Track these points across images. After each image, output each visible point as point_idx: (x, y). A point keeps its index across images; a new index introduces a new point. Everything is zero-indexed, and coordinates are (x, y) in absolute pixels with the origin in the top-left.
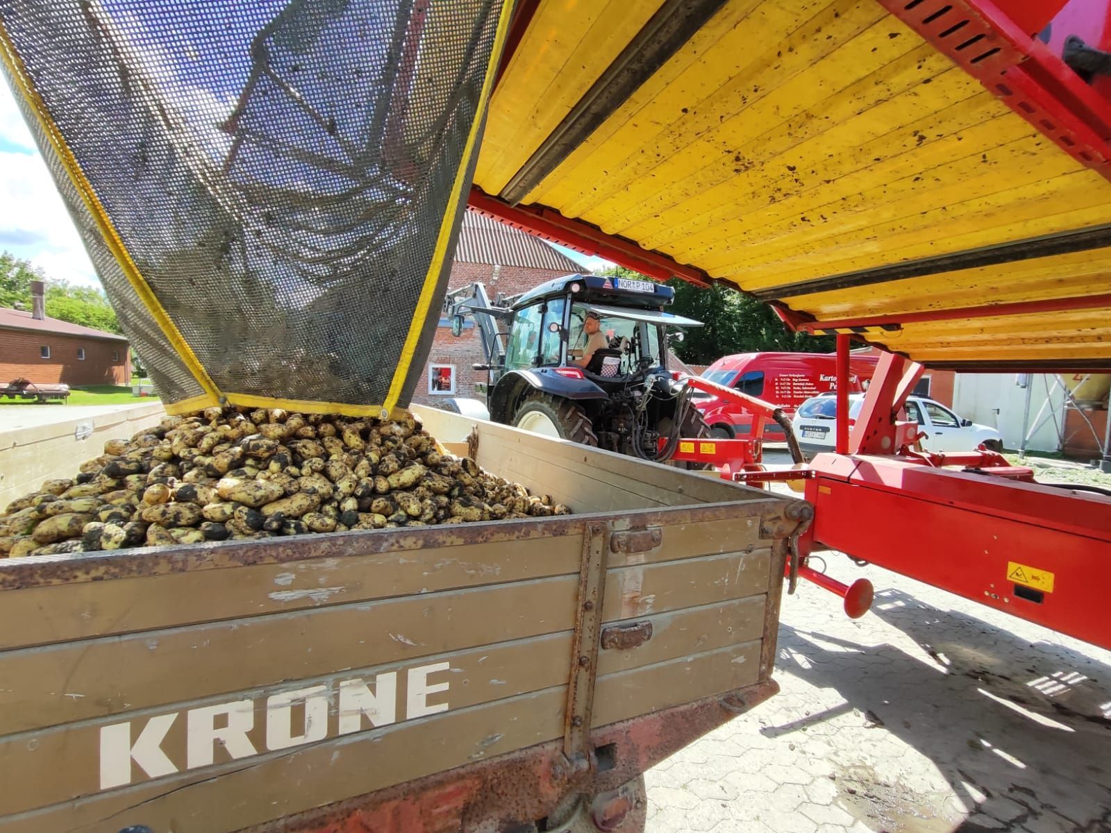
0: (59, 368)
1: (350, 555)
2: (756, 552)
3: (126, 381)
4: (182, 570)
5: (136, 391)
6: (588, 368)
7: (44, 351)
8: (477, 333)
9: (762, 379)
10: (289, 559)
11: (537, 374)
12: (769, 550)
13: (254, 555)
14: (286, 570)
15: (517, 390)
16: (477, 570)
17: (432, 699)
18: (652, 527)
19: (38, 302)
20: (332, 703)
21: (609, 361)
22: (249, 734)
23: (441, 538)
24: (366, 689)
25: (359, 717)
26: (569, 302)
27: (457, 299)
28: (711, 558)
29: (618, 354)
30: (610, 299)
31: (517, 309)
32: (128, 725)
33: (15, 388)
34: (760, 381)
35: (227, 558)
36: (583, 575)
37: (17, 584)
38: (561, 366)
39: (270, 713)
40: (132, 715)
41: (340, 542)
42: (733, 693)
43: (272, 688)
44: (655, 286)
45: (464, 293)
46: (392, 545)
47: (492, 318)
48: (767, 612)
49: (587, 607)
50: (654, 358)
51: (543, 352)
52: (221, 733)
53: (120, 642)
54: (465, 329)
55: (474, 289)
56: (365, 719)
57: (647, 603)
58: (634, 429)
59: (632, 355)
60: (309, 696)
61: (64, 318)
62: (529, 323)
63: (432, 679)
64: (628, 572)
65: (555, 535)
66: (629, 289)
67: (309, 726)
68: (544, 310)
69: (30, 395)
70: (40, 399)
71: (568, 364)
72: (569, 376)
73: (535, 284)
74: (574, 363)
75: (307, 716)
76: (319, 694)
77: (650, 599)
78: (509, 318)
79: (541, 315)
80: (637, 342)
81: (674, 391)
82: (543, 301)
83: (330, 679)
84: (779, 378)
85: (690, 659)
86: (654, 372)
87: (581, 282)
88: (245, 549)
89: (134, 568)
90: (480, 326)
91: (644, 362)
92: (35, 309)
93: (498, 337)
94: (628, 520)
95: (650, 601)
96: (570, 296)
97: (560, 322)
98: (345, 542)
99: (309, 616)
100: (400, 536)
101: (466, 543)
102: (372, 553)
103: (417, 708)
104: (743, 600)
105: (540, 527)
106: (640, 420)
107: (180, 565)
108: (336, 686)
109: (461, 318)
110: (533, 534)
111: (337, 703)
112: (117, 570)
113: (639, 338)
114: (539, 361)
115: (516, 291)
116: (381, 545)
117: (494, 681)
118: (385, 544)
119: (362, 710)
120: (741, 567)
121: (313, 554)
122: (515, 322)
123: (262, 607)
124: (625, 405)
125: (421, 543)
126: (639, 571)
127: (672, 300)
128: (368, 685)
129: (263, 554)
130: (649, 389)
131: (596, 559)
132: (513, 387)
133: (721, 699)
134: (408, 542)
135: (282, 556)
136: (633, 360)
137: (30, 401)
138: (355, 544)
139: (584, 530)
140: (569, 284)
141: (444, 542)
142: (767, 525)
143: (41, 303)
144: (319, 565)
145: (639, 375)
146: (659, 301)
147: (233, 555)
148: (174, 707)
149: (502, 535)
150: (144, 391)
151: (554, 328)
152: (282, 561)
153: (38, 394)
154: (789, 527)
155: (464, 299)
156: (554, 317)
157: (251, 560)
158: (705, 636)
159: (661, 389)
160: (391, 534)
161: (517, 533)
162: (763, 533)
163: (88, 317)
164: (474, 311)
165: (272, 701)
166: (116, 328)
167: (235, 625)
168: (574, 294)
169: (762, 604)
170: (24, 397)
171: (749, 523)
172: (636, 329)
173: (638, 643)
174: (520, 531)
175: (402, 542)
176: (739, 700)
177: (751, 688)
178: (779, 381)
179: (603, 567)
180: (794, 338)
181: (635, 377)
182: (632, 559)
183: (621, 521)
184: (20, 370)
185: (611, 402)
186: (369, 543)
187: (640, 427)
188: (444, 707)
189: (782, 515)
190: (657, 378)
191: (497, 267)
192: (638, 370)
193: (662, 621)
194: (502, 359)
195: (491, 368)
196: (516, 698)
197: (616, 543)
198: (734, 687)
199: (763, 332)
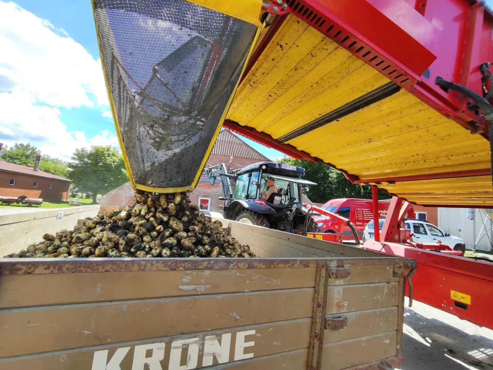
0: (40, 192)
1: (216, 269)
2: (392, 283)
3: (67, 199)
4: (144, 270)
5: (70, 203)
6: (268, 200)
7: (35, 184)
8: (221, 185)
9: (349, 210)
10: (189, 269)
11: (246, 202)
12: (397, 283)
13: (175, 265)
14: (187, 274)
15: (237, 209)
16: (270, 282)
17: (247, 350)
18: (347, 266)
19: (37, 164)
20: (201, 348)
21: (277, 198)
22: (161, 362)
23: (256, 264)
24: (217, 341)
25: (212, 357)
26: (261, 173)
27: (213, 170)
28: (372, 285)
29: (280, 195)
30: (278, 172)
31: (239, 175)
32: (107, 351)
33: (20, 199)
34: (348, 211)
35: (163, 265)
36: (317, 288)
37: (73, 271)
38: (257, 199)
39: (172, 351)
40: (110, 346)
41: (212, 262)
42: (384, 360)
43: (175, 337)
44: (297, 168)
45: (217, 168)
46: (235, 266)
47: (228, 178)
48: (398, 316)
49: (319, 306)
50: (296, 197)
51: (249, 193)
52: (149, 361)
53: (111, 305)
54: (216, 183)
55: (221, 166)
56: (215, 358)
57: (344, 306)
58: (287, 228)
59: (287, 196)
60: (191, 343)
61: (46, 171)
62: (243, 181)
63: (248, 339)
64: (336, 289)
65: (305, 267)
66: (286, 168)
67: (189, 360)
68: (250, 176)
69: (26, 203)
70: (29, 205)
71: (259, 199)
72: (261, 203)
73: (248, 165)
74: (261, 198)
75: (189, 354)
76: (195, 342)
77: (346, 304)
78: (235, 179)
79: (249, 178)
80: (289, 190)
81: (304, 212)
82: (250, 172)
83: (201, 335)
84: (357, 210)
85: (364, 339)
86: (297, 203)
87: (266, 165)
88: (171, 262)
89: (123, 267)
90: (222, 181)
91: (292, 199)
92: (35, 167)
93: (230, 187)
94: (336, 262)
95: (346, 305)
96: (261, 170)
97: (257, 181)
98: (214, 263)
99: (195, 299)
100: (238, 262)
101: (266, 267)
102: (226, 269)
103: (239, 355)
104: (387, 308)
105: (298, 262)
106: (290, 224)
107: (143, 267)
108: (203, 339)
109: (215, 178)
110: (295, 266)
111: (203, 348)
112: (116, 267)
113: (290, 189)
114: (247, 197)
115: (239, 168)
116: (230, 265)
117: (275, 343)
118: (232, 265)
119: (214, 353)
120: (386, 291)
121: (200, 267)
122: (238, 180)
123: (175, 293)
124: (284, 217)
125: (247, 265)
126: (341, 289)
127: (304, 174)
128: (218, 340)
129: (179, 265)
130: (294, 211)
131: (323, 280)
132: (235, 207)
133: (379, 363)
134: (241, 265)
135: (187, 267)
136: (287, 198)
137: (25, 205)
138: (218, 264)
139: (317, 265)
140: (261, 166)
141: (257, 266)
142: (396, 270)
143: (38, 164)
144: (202, 273)
145: (289, 205)
146: (298, 174)
147: (166, 264)
148: (129, 343)
149: (282, 265)
150: (74, 203)
151: (254, 183)
152: (186, 269)
153: (29, 202)
154: (406, 272)
155: (216, 170)
156: (254, 179)
157: (173, 267)
158: (371, 327)
159: (298, 211)
160: (234, 260)
161: (288, 264)
162: (395, 274)
163: (55, 171)
164: (221, 175)
165: (174, 344)
166: (66, 176)
167: (162, 301)
168: (263, 170)
169: (396, 311)
170: (23, 203)
171: (388, 268)
172: (289, 185)
173: (342, 327)
174: (290, 263)
175: (239, 265)
176: (387, 364)
177: (392, 358)
178: (357, 212)
179: (326, 285)
180: (361, 193)
181: (288, 205)
182: (338, 282)
183: (333, 262)
184: (24, 192)
185: (277, 216)
186: (225, 264)
187: (290, 227)
188: (251, 355)
189: (403, 266)
190: (297, 206)
191: (232, 157)
192: (289, 202)
193: (351, 316)
194: (231, 196)
195: (226, 199)
196: (284, 353)
197: (331, 273)
198: (385, 356)
199: (347, 190)
